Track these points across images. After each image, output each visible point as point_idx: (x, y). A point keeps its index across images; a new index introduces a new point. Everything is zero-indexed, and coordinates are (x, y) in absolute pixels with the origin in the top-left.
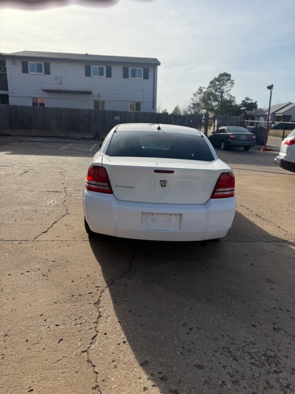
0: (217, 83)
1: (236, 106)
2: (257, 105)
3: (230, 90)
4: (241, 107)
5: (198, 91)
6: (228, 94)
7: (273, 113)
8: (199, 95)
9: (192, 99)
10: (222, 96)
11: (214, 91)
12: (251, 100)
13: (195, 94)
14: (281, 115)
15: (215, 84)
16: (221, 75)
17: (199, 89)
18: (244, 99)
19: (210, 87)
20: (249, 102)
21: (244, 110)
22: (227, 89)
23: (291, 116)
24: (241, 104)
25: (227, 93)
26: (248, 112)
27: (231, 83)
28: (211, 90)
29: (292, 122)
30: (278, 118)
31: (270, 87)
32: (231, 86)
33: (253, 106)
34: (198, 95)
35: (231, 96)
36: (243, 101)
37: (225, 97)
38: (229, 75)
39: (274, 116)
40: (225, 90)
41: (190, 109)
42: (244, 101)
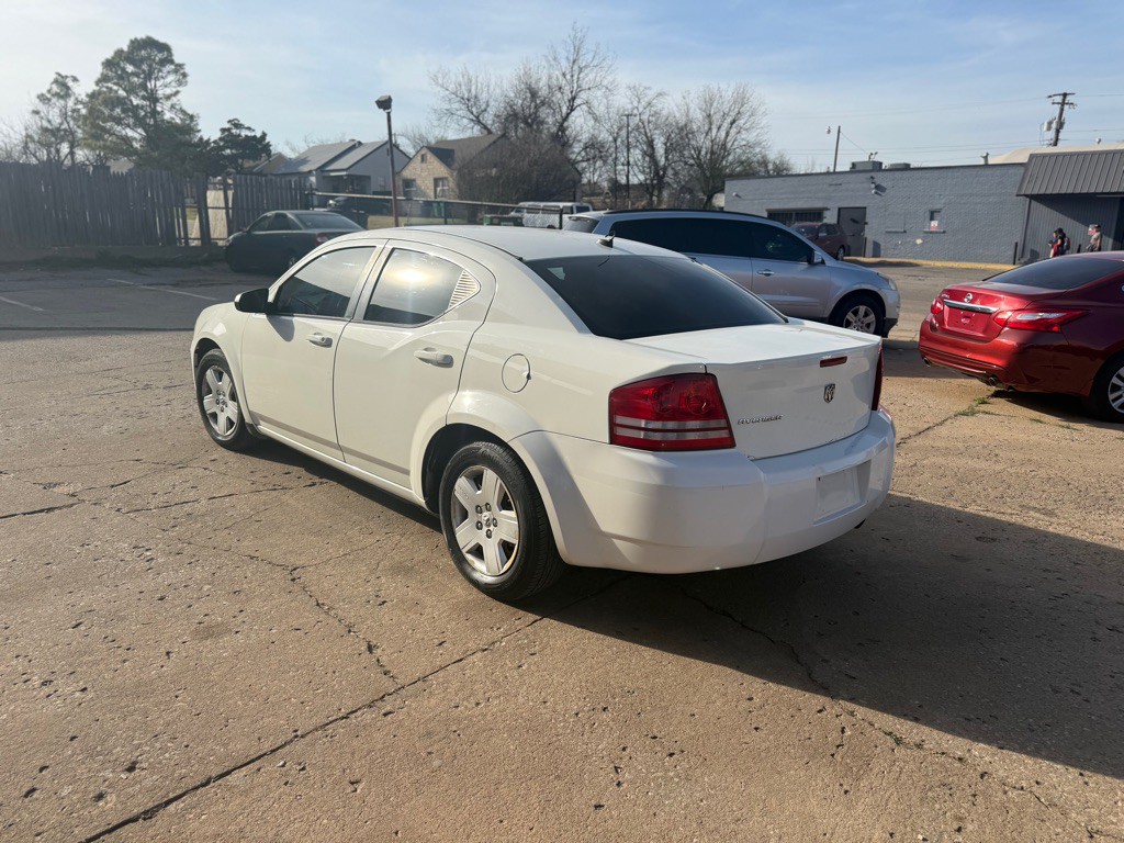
0: (130, 68)
1: (203, 143)
2: (268, 145)
3: (177, 93)
4: (223, 148)
5: (55, 89)
6: (173, 106)
7: (321, 169)
8: (62, 102)
9: (36, 112)
10: (154, 113)
11: (122, 93)
12: (249, 128)
13: (42, 98)
14: (344, 173)
15: (124, 70)
16: (137, 45)
17: (56, 81)
18: (227, 126)
19: (104, 79)
20: (244, 133)
21: (232, 158)
22: (168, 91)
23: (369, 177)
24: (221, 139)
25: (169, 103)
26: (248, 164)
27: (176, 71)
28: (110, 89)
29: (375, 193)
30: (337, 184)
31: (385, 104)
32: (180, 83)
33: (258, 146)
34: (54, 100)
35: (183, 112)
36: (223, 130)
37: (168, 116)
38: (165, 48)
39: (324, 177)
40: (160, 93)
41: (26, 147)
42: (229, 130)
